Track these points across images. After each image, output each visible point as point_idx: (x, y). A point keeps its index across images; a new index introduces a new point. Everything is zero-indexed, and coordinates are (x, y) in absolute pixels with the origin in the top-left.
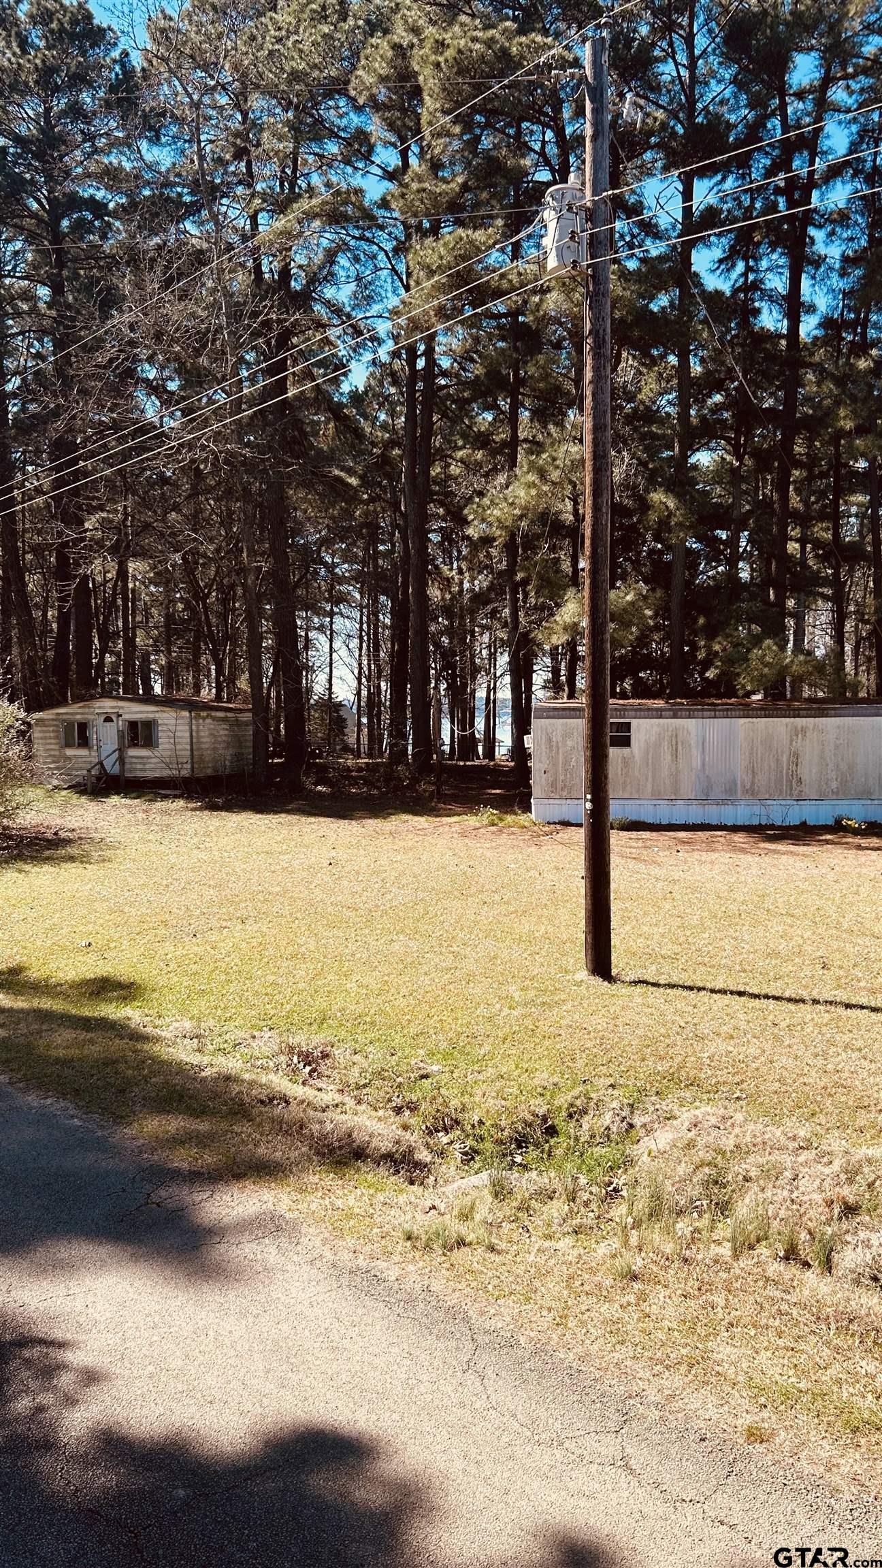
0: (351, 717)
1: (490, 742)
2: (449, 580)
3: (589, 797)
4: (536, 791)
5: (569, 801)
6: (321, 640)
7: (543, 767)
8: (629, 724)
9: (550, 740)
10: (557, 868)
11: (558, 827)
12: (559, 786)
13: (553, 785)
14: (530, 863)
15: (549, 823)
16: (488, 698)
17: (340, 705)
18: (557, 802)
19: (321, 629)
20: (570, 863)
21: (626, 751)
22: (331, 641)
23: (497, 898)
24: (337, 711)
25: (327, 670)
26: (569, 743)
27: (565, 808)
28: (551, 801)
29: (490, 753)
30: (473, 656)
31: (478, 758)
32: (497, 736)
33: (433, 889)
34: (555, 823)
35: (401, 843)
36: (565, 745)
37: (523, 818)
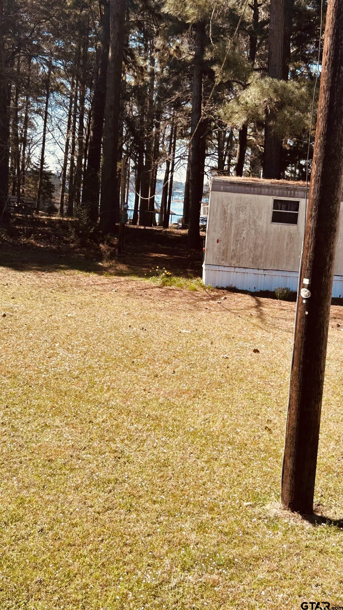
0: (56, 182)
1: (166, 213)
2: (142, 69)
3: (306, 281)
4: (208, 257)
5: (237, 270)
6: (38, 121)
7: (217, 236)
8: (298, 203)
9: (225, 212)
10: (228, 337)
11: (225, 291)
12: (230, 254)
13: (224, 252)
14: (201, 330)
15: (218, 288)
16: (166, 178)
17: (50, 174)
18: (226, 269)
19: (38, 112)
20: (240, 332)
21: (291, 228)
22: (45, 122)
23: (169, 369)
24: (47, 178)
25: (41, 146)
26: (242, 216)
27: (233, 275)
28: (221, 268)
29: (165, 222)
30: (157, 145)
31: (155, 225)
32: (172, 210)
33: (103, 354)
34: (222, 288)
35: (80, 298)
36: (238, 218)
37: (193, 283)
